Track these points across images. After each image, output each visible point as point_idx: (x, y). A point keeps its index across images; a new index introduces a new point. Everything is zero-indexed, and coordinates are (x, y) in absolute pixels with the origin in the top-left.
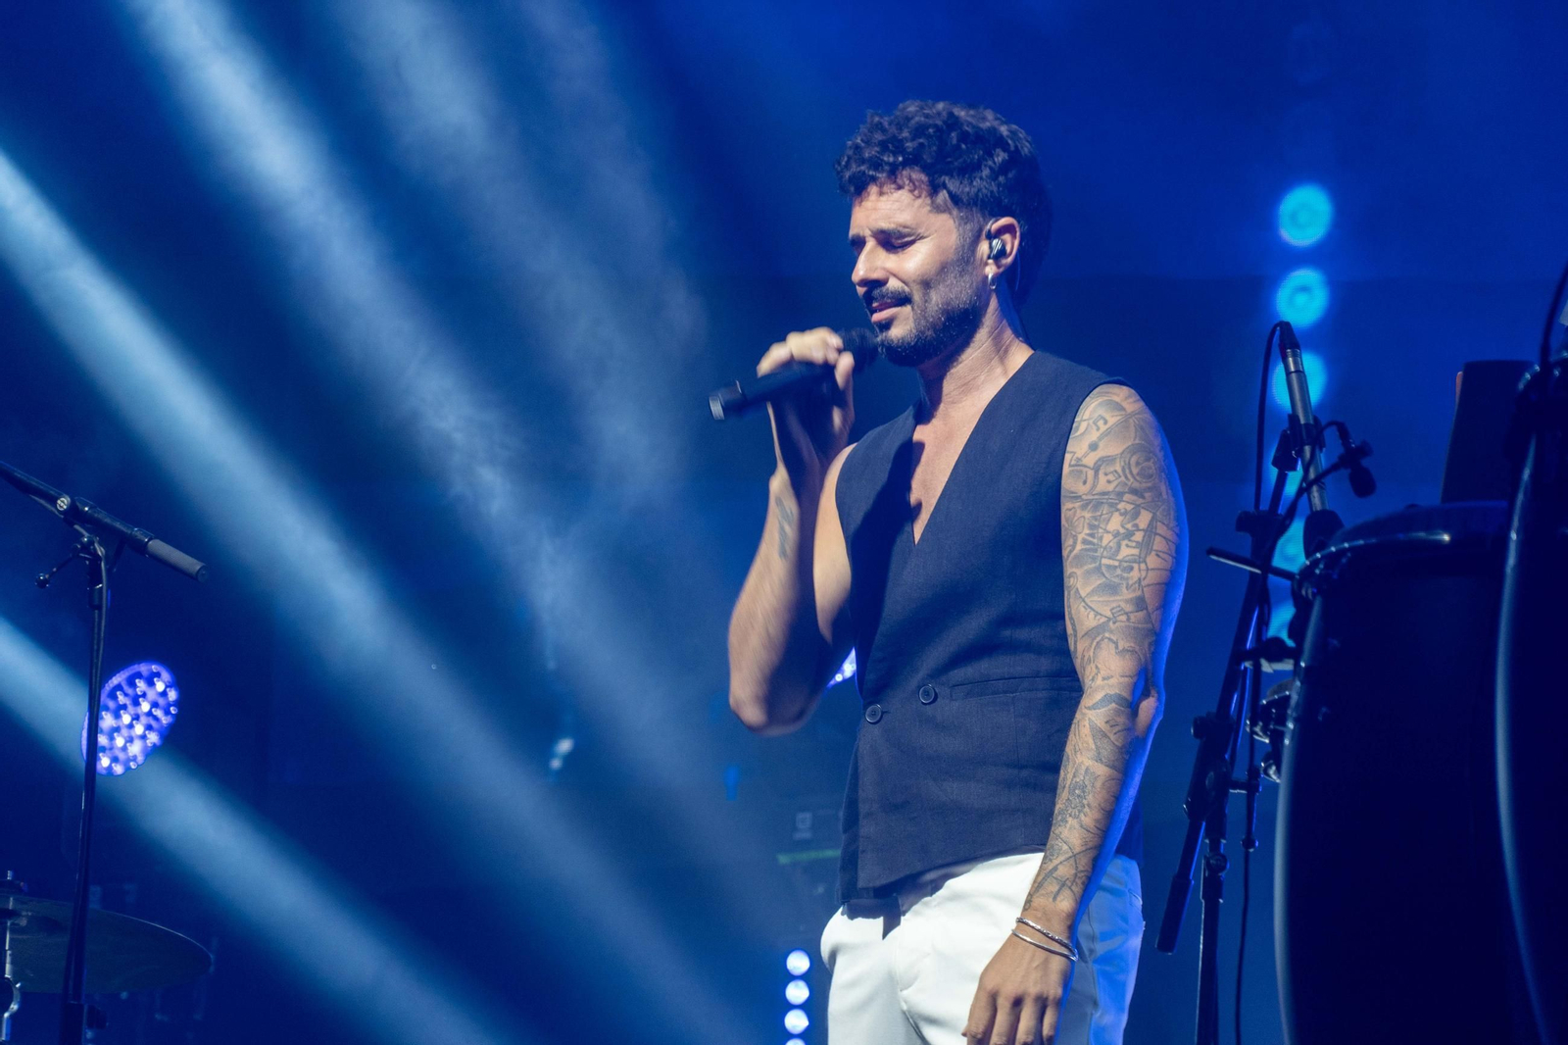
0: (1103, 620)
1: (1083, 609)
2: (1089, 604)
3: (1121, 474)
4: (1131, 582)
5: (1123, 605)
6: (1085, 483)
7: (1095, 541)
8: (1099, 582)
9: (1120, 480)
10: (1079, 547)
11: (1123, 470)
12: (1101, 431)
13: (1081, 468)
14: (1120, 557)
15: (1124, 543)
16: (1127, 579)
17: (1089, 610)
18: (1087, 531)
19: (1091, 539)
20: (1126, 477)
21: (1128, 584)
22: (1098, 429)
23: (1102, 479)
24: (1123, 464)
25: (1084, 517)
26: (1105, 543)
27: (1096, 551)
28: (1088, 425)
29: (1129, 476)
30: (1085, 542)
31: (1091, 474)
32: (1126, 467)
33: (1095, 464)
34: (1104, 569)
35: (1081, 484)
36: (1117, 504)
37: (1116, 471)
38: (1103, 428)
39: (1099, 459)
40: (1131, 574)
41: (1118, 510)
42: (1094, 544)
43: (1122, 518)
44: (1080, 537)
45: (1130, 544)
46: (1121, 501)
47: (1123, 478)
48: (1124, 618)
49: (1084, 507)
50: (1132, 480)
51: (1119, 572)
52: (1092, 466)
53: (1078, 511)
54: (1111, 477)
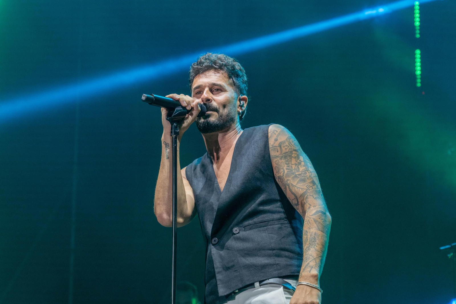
0: (305, 190)
1: (296, 189)
2: (298, 187)
3: (289, 145)
4: (308, 177)
5: (309, 184)
6: (278, 152)
7: (290, 168)
8: (298, 180)
9: (289, 148)
10: (286, 171)
11: (289, 144)
12: (277, 135)
13: (275, 147)
14: (300, 171)
15: (299, 166)
16: (306, 176)
17: (299, 189)
18: (286, 166)
19: (288, 168)
20: (291, 146)
21: (307, 178)
22: (275, 134)
23: (283, 149)
24: (288, 143)
25: (283, 162)
26: (293, 168)
27: (292, 171)
28: (271, 134)
29: (292, 146)
30: (287, 169)
31: (279, 148)
32: (290, 143)
33: (279, 145)
34: (298, 176)
35: (277, 152)
36: (292, 155)
37: (287, 145)
38: (277, 134)
39: (280, 143)
40: (307, 175)
41: (293, 157)
42: (291, 169)
43: (295, 159)
44: (285, 168)
45: (302, 166)
46: (292, 154)
47: (290, 147)
48: (311, 188)
49: (281, 159)
50: (293, 147)
51: (303, 175)
52: (278, 146)
53: (280, 161)
54: (286, 147)
